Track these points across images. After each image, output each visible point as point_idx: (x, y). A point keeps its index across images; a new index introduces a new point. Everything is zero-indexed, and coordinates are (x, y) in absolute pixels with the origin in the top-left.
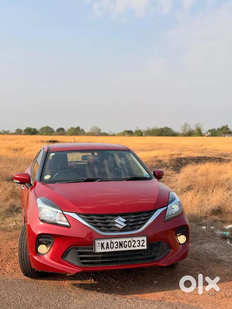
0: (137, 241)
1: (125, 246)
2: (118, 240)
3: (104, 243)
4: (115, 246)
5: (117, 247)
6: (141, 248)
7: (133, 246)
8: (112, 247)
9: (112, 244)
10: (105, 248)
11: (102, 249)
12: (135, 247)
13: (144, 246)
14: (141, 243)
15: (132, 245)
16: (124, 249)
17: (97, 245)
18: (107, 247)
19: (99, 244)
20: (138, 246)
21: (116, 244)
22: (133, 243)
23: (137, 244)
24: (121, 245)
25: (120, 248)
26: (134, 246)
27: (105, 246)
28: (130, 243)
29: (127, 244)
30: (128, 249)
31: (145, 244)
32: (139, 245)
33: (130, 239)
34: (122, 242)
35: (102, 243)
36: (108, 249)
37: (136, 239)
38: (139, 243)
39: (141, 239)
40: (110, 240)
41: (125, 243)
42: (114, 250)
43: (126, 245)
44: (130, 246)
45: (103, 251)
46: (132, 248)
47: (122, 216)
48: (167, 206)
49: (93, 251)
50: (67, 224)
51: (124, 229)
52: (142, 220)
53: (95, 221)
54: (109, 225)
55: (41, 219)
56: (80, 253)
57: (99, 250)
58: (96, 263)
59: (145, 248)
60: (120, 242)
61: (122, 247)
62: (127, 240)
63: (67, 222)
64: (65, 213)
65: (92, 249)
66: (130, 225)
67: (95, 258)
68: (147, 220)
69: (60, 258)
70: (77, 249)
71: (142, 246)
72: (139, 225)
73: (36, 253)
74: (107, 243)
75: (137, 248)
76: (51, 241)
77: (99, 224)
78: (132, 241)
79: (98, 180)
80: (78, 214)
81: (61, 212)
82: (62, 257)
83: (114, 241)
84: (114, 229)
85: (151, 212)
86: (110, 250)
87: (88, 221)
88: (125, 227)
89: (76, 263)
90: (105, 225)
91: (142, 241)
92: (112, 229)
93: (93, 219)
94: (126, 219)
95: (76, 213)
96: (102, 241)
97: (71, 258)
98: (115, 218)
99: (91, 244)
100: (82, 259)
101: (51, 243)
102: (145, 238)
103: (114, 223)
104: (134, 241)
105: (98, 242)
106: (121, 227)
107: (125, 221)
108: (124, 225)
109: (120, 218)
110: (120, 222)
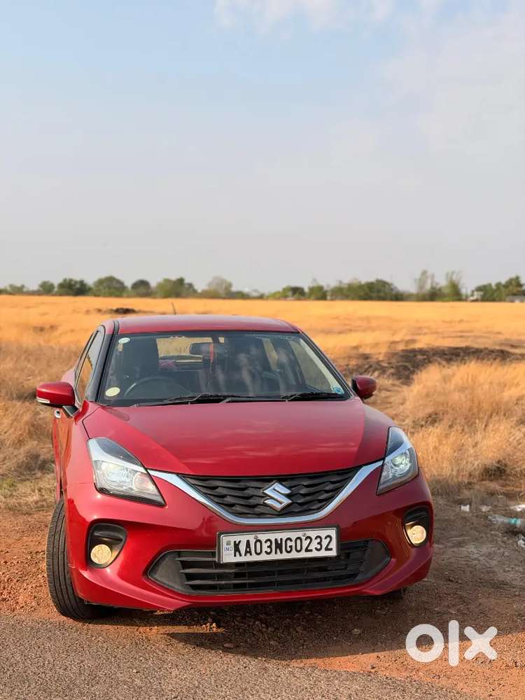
0: (316, 538)
1: (289, 549)
2: (273, 536)
3: (240, 542)
4: (265, 548)
5: (269, 550)
6: (323, 553)
7: (307, 550)
9: (258, 544)
10: (243, 552)
11: (235, 556)
12: (311, 551)
13: (331, 549)
14: (325, 543)
15: (304, 548)
16: (285, 556)
17: (224, 545)
18: (248, 552)
19: (228, 543)
20: (316, 549)
21: (269, 544)
22: (305, 543)
23: (314, 545)
25: (276, 553)
26: (309, 548)
27: (243, 548)
28: (299, 541)
29: (293, 544)
30: (294, 555)
31: (333, 545)
32: (319, 547)
33: (300, 534)
34: (281, 539)
35: (235, 542)
36: (248, 554)
37: (313, 533)
38: (320, 543)
39: (323, 533)
40: (253, 536)
41: (288, 541)
42: (264, 557)
43: (291, 547)
44: (299, 548)
45: (238, 559)
46: (303, 555)
47: (281, 480)
48: (384, 459)
49: (216, 559)
50: (159, 499)
51: (286, 512)
52: (327, 492)
53: (220, 491)
54: (252, 501)
55: (98, 486)
56: (185, 565)
57: (228, 557)
58: (222, 588)
59: (333, 553)
60: (276, 540)
61: (281, 552)
62: (293, 535)
63: (157, 494)
64: (152, 473)
65: (213, 554)
66: (299, 501)
67: (220, 576)
68: (337, 491)
69: (141, 574)
70: (179, 554)
71: (327, 549)
72: (321, 501)
73: (88, 563)
74: (248, 542)
75: (315, 554)
76: (121, 536)
77: (229, 500)
78: (303, 538)
79: (228, 400)
80: (183, 476)
81: (144, 471)
82: (145, 573)
83: (263, 537)
84: (262, 511)
85: (346, 473)
86: (254, 558)
87: (205, 494)
88: (289, 506)
89: (178, 588)
90: (242, 502)
91: (326, 538)
92: (257, 510)
93: (217, 487)
94: (289, 488)
95: (177, 474)
96: (237, 538)
97: (167, 575)
98: (266, 485)
99: (212, 544)
100: (190, 577)
101: (121, 540)
102: (333, 532)
103: (263, 497)
104: (309, 537)
105: (227, 540)
106: (279, 506)
107: (288, 491)
108: (286, 501)
109: (278, 486)
110: (277, 494)
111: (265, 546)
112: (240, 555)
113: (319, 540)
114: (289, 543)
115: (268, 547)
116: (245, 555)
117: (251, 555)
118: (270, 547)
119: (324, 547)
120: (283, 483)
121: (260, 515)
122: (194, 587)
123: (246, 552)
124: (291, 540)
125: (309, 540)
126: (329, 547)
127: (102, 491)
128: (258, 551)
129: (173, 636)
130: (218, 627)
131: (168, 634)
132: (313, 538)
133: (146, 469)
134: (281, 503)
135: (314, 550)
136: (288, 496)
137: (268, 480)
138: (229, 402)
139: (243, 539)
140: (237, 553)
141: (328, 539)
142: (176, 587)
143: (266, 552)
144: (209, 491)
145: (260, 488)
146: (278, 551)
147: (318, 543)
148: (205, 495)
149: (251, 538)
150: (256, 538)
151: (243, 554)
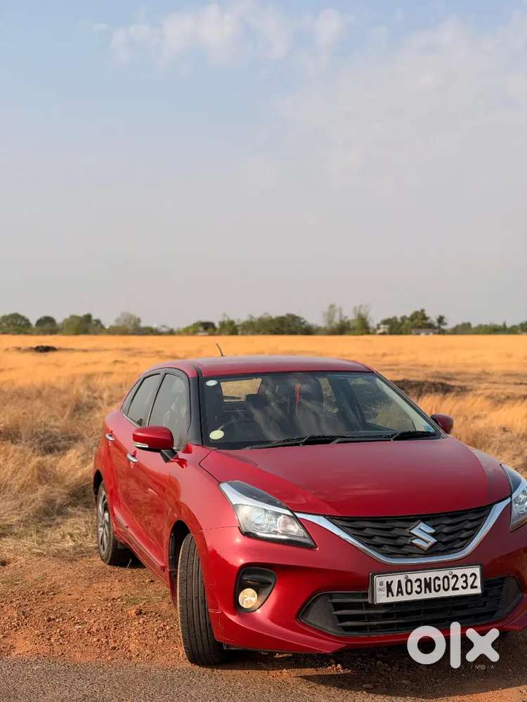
0: (462, 576)
1: (437, 588)
2: (422, 576)
3: (392, 582)
4: (415, 588)
5: (419, 590)
6: (469, 591)
7: (454, 589)
8: (409, 591)
9: (409, 584)
10: (395, 593)
11: (388, 596)
12: (458, 589)
13: (476, 587)
14: (470, 580)
15: (451, 586)
16: (434, 595)
17: (378, 586)
18: (400, 592)
19: (381, 584)
20: (462, 587)
21: (418, 583)
22: (452, 582)
23: (461, 583)
24: (428, 585)
25: (425, 592)
26: (456, 587)
27: (395, 588)
28: (446, 580)
29: (440, 582)
30: (442, 594)
31: (478, 583)
32: (465, 585)
33: (446, 572)
34: (430, 579)
35: (387, 582)
36: (400, 595)
37: (458, 572)
38: (465, 581)
39: (468, 571)
40: (404, 576)
41: (437, 580)
42: (414, 597)
43: (439, 586)
44: (446, 587)
45: (391, 599)
46: (451, 593)
47: (425, 519)
48: (511, 496)
49: (369, 600)
50: (308, 541)
51: (432, 551)
52: (467, 530)
53: (368, 532)
54: (400, 541)
55: (244, 530)
56: (338, 606)
57: (382, 597)
58: (372, 628)
59: (478, 591)
60: (425, 579)
61: (430, 592)
62: (441, 574)
63: (307, 536)
64: (299, 515)
65: (366, 595)
66: (443, 540)
67: (371, 617)
68: (476, 529)
69: (294, 618)
70: (331, 596)
71: (472, 587)
72: (462, 539)
73: (236, 607)
74: (399, 582)
75: (461, 592)
76: (270, 580)
77: (377, 540)
78: (450, 577)
79: (337, 440)
80: (331, 518)
81: (290, 513)
82: (297, 616)
83: (413, 576)
84: (410, 551)
85: (482, 511)
86: (405, 598)
87: (354, 534)
88: (434, 545)
89: (330, 629)
90: (390, 542)
91: (471, 576)
92: (406, 550)
93: (365, 528)
94: (433, 527)
95: (325, 516)
96: (389, 578)
97: (319, 618)
98: (412, 524)
99: (365, 585)
100: (342, 618)
101: (270, 584)
102: (477, 570)
103: (410, 537)
104: (455, 576)
105: (380, 581)
106: (426, 546)
107: (432, 531)
108: (433, 540)
109: (422, 526)
110: (423, 534)
111: (415, 585)
112: (393, 595)
113: (464, 578)
114: (438, 582)
116: (397, 595)
117: (403, 595)
118: (419, 586)
119: (469, 585)
120: (427, 522)
121: (407, 555)
122: (346, 629)
123: (398, 592)
124: (439, 579)
125: (455, 579)
126: (474, 585)
127: (247, 534)
128: (409, 590)
129: (308, 678)
130: (344, 668)
131: (301, 677)
132: (459, 576)
133: (292, 511)
134: (427, 543)
135: (460, 588)
136: (433, 535)
137: (413, 520)
138: (339, 442)
139: (395, 579)
140: (390, 594)
141: (473, 577)
142: (329, 629)
143: (416, 591)
144: (357, 532)
145: (405, 528)
146: (428, 590)
148: (353, 536)
149: (402, 577)
150: (406, 578)
151: (395, 594)
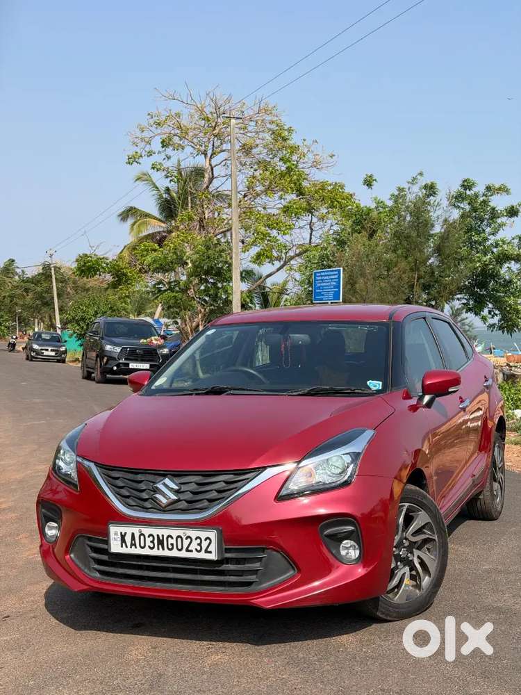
0: (196, 539)
1: (170, 547)
2: (156, 531)
3: (126, 533)
4: (148, 543)
5: (152, 545)
6: (202, 555)
7: (187, 550)
8: (142, 545)
9: (142, 537)
11: (122, 546)
12: (191, 551)
13: (210, 552)
14: (205, 544)
15: (185, 547)
16: (166, 553)
17: (112, 535)
18: (133, 545)
19: (116, 534)
20: (196, 549)
21: (151, 538)
22: (186, 543)
23: (194, 546)
24: (161, 542)
25: (158, 549)
27: (128, 539)
28: (179, 540)
29: (174, 541)
30: (175, 553)
31: (213, 548)
32: (199, 548)
33: (180, 532)
34: (163, 536)
35: (121, 533)
36: (133, 547)
37: (193, 533)
38: (200, 544)
39: (203, 534)
40: (138, 529)
41: (170, 539)
42: (147, 552)
43: (172, 545)
44: (180, 547)
45: (124, 550)
46: (184, 554)
49: (106, 547)
51: (171, 507)
57: (117, 547)
59: (213, 557)
60: (158, 536)
61: (163, 549)
62: (175, 533)
70: (89, 539)
71: (206, 551)
74: (133, 535)
75: (195, 555)
78: (184, 537)
83: (146, 531)
86: (138, 551)
91: (206, 540)
96: (123, 529)
98: (159, 479)
100: (97, 561)
102: (212, 534)
104: (189, 537)
105: (115, 530)
106: (165, 502)
107: (176, 487)
108: (173, 497)
109: (167, 481)
111: (149, 540)
112: (127, 547)
113: (198, 541)
114: (170, 541)
115: (151, 542)
116: (131, 547)
117: (136, 547)
118: (152, 542)
119: (204, 548)
121: (146, 509)
123: (132, 545)
124: (172, 538)
125: (189, 540)
126: (209, 550)
132: (194, 539)
134: (168, 499)
135: (194, 551)
137: (162, 474)
139: (129, 530)
140: (124, 544)
141: (208, 541)
143: (149, 546)
146: (160, 546)
147: (198, 544)
149: (136, 530)
150: (140, 531)
151: (129, 545)
